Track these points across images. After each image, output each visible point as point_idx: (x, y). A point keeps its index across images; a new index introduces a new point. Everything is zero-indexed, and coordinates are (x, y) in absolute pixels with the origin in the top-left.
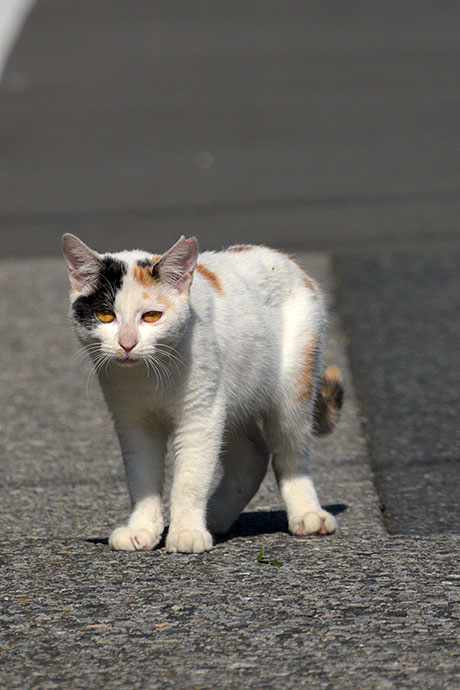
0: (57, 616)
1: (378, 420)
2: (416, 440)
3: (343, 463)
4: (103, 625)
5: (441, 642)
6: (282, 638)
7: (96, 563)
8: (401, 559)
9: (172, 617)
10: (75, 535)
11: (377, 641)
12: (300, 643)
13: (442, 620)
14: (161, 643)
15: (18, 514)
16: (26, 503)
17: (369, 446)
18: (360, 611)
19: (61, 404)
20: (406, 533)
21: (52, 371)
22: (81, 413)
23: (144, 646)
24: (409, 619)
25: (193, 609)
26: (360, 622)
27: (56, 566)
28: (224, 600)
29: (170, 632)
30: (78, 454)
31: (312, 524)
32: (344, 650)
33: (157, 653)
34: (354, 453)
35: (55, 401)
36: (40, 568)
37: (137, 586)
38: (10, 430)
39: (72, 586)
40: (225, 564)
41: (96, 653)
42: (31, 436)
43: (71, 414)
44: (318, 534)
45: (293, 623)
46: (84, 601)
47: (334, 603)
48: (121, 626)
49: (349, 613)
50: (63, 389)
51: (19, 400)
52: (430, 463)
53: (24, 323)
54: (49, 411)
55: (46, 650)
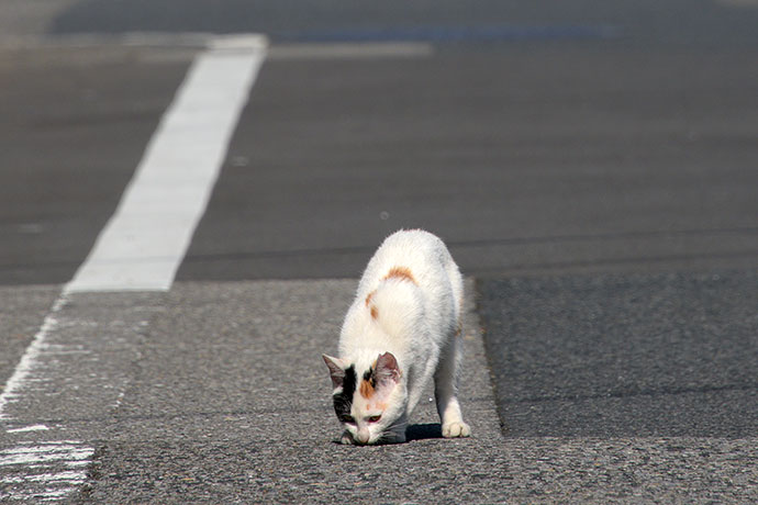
0: (292, 479)
1: (502, 376)
2: (527, 388)
3: (477, 400)
4: (321, 483)
5: (534, 492)
6: (434, 490)
7: (316, 451)
8: (510, 449)
9: (365, 479)
10: (300, 438)
11: (494, 491)
12: (445, 493)
13: (536, 481)
14: (357, 493)
15: (263, 427)
16: (267, 421)
17: (495, 391)
18: (483, 477)
19: (287, 368)
20: (515, 437)
21: (278, 348)
22: (301, 372)
23: (347, 495)
24: (514, 481)
25: (377, 476)
26: (484, 483)
27: (290, 453)
28: (397, 470)
29: (363, 487)
30: (300, 395)
32: (473, 496)
33: (356, 498)
34: (485, 395)
35: (283, 366)
36: (280, 453)
37: (342, 463)
38: (253, 382)
39: (300, 463)
40: (398, 452)
41: (317, 498)
42: (268, 386)
43: (293, 373)
44: (458, 437)
45: (441, 483)
46: (309, 471)
47: (467, 472)
48: (333, 484)
49: (476, 477)
50: (288, 359)
51: (259, 365)
52: (535, 400)
53: (258, 320)
54: (280, 372)
55: (286, 497)
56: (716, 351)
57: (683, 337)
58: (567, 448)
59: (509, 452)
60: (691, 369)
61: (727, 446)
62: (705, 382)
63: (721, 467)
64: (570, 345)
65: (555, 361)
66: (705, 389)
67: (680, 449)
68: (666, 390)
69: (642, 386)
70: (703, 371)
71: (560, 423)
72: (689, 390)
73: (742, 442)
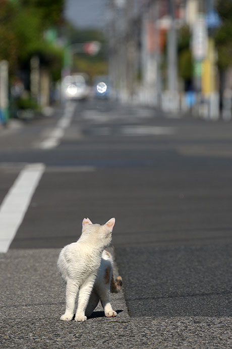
0: (47, 337)
1: (127, 288)
2: (136, 293)
3: (118, 299)
4: (59, 339)
5: (144, 343)
6: (104, 342)
7: (57, 324)
8: (133, 323)
9: (76, 337)
10: (51, 317)
11: (128, 343)
12: (108, 344)
13: (144, 338)
14: (74, 343)
15: (37, 312)
16: (39, 309)
17: (125, 295)
18: (123, 336)
19: (47, 285)
20: (134, 317)
21: (44, 276)
22: (52, 287)
23: (69, 344)
24: (135, 338)
25: (81, 335)
26: (123, 338)
27: (47, 325)
28: (89, 333)
29: (76, 341)
30: (51, 297)
31: (111, 314)
32: (120, 345)
33: (72, 346)
34: (121, 297)
35: (46, 284)
36: (43, 325)
37: (67, 330)
38: (34, 291)
39: (51, 329)
40: (89, 324)
41: (57, 346)
42: (40, 292)
43: (50, 287)
44: (112, 316)
45: (107, 339)
46: (54, 333)
47: (117, 334)
48: (63, 339)
49: (120, 336)
50: (47, 281)
51: (37, 283)
52: (140, 299)
53: (37, 264)
54: (44, 286)
55: (44, 345)
56: (204, 277)
57: (191, 271)
58: (154, 322)
59: (132, 324)
60: (196, 285)
61: (217, 321)
62: (202, 291)
63: (216, 331)
64: (150, 274)
65: (145, 282)
66: (203, 295)
67: (199, 322)
68: (189, 295)
69: (179, 292)
70: (201, 286)
71: (150, 309)
72: (197, 294)
73: (222, 319)
